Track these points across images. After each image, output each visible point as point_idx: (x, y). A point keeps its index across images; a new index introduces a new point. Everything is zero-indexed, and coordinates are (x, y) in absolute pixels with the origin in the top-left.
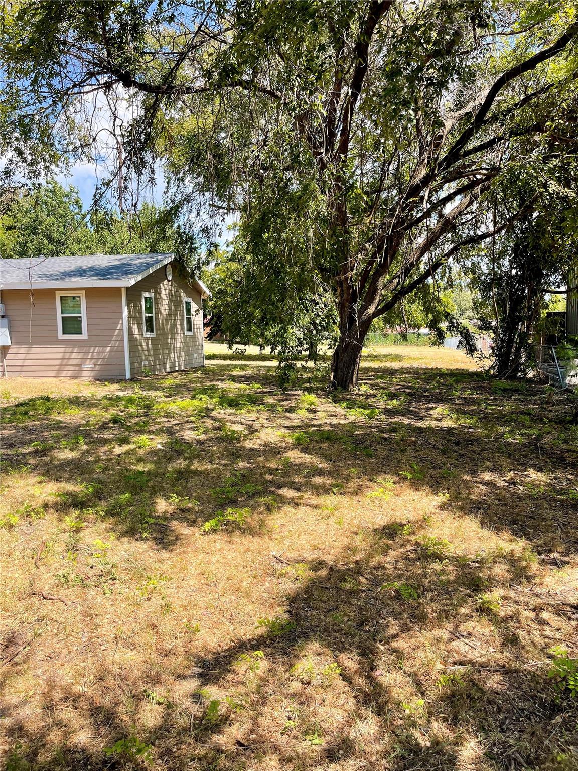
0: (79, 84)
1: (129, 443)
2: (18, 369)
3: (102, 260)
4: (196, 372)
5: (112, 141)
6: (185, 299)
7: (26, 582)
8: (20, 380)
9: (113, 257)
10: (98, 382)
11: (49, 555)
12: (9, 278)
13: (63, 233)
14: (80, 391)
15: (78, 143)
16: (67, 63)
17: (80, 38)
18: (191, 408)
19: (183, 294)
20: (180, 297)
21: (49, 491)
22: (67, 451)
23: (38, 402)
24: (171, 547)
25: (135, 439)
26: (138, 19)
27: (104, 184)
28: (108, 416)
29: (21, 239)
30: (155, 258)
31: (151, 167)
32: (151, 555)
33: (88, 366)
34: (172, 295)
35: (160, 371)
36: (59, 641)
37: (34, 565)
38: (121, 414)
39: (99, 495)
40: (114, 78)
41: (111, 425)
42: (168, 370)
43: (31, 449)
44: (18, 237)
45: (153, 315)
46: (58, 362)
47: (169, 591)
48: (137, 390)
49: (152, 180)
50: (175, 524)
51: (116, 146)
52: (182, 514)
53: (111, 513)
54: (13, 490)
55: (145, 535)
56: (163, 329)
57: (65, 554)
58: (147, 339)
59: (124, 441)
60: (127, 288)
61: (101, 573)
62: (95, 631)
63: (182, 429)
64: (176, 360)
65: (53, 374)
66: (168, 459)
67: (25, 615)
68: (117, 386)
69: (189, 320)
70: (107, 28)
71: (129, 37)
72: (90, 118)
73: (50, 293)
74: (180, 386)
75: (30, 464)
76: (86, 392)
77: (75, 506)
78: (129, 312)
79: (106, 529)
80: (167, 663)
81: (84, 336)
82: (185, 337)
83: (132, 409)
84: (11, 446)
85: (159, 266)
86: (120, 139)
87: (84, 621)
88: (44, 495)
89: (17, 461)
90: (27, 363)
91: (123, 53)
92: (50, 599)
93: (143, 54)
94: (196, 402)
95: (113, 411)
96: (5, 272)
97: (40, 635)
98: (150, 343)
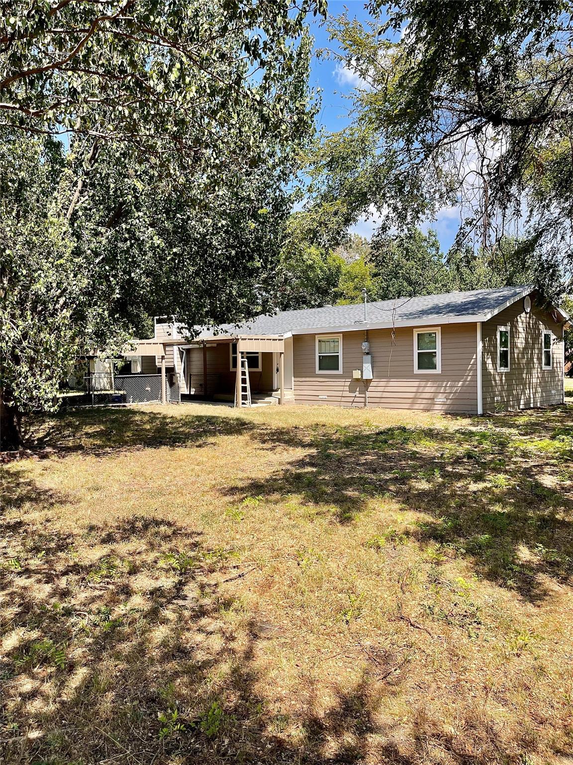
0: (449, 135)
1: (485, 481)
2: (377, 400)
3: (458, 297)
4: (554, 410)
5: (479, 181)
6: (544, 332)
7: (395, 605)
8: (379, 411)
9: (468, 293)
10: (449, 416)
11: (414, 582)
12: (375, 319)
13: (421, 275)
14: (434, 424)
15: (444, 189)
16: (439, 117)
17: (453, 90)
18: (552, 450)
19: (542, 327)
20: (539, 330)
21: (410, 519)
22: (423, 481)
23: (396, 432)
24: (539, 602)
25: (491, 477)
26: (510, 57)
27: (467, 223)
28: (461, 450)
29: (384, 285)
30: (513, 291)
31: (517, 200)
32: (517, 605)
33: (441, 399)
34: (530, 328)
35: (513, 407)
36: (429, 674)
37: (400, 589)
38: (476, 450)
39: (458, 531)
40: (484, 120)
41: (465, 460)
42: (521, 407)
43: (391, 476)
44: (382, 282)
45: (509, 349)
46: (412, 395)
47: (541, 653)
48: (489, 426)
49: (517, 213)
50: (541, 577)
51: (483, 185)
52: (550, 567)
53: (470, 551)
54: (378, 513)
55: (510, 582)
56: (519, 364)
57: (428, 585)
58: (501, 374)
59: (479, 478)
60: (483, 323)
61: (465, 614)
62: (463, 674)
63: (542, 472)
64: (532, 396)
65: (407, 406)
66: (528, 504)
67: (395, 637)
68: (467, 421)
69: (547, 353)
70: (479, 74)
71: (501, 78)
72: (458, 164)
73: (409, 330)
74: (537, 424)
75: (391, 491)
76: (439, 425)
77: (436, 538)
78: (484, 347)
79: (467, 567)
80: (544, 732)
81: (438, 370)
82: (543, 372)
83: (486, 445)
84: (374, 471)
85: (517, 298)
86: (486, 178)
87: (451, 659)
88: (406, 523)
89: (380, 486)
90: (385, 395)
91: (495, 95)
92: (417, 627)
93: (514, 90)
94: (557, 443)
95: (466, 446)
96: (371, 314)
97: (409, 661)
98: (504, 378)
